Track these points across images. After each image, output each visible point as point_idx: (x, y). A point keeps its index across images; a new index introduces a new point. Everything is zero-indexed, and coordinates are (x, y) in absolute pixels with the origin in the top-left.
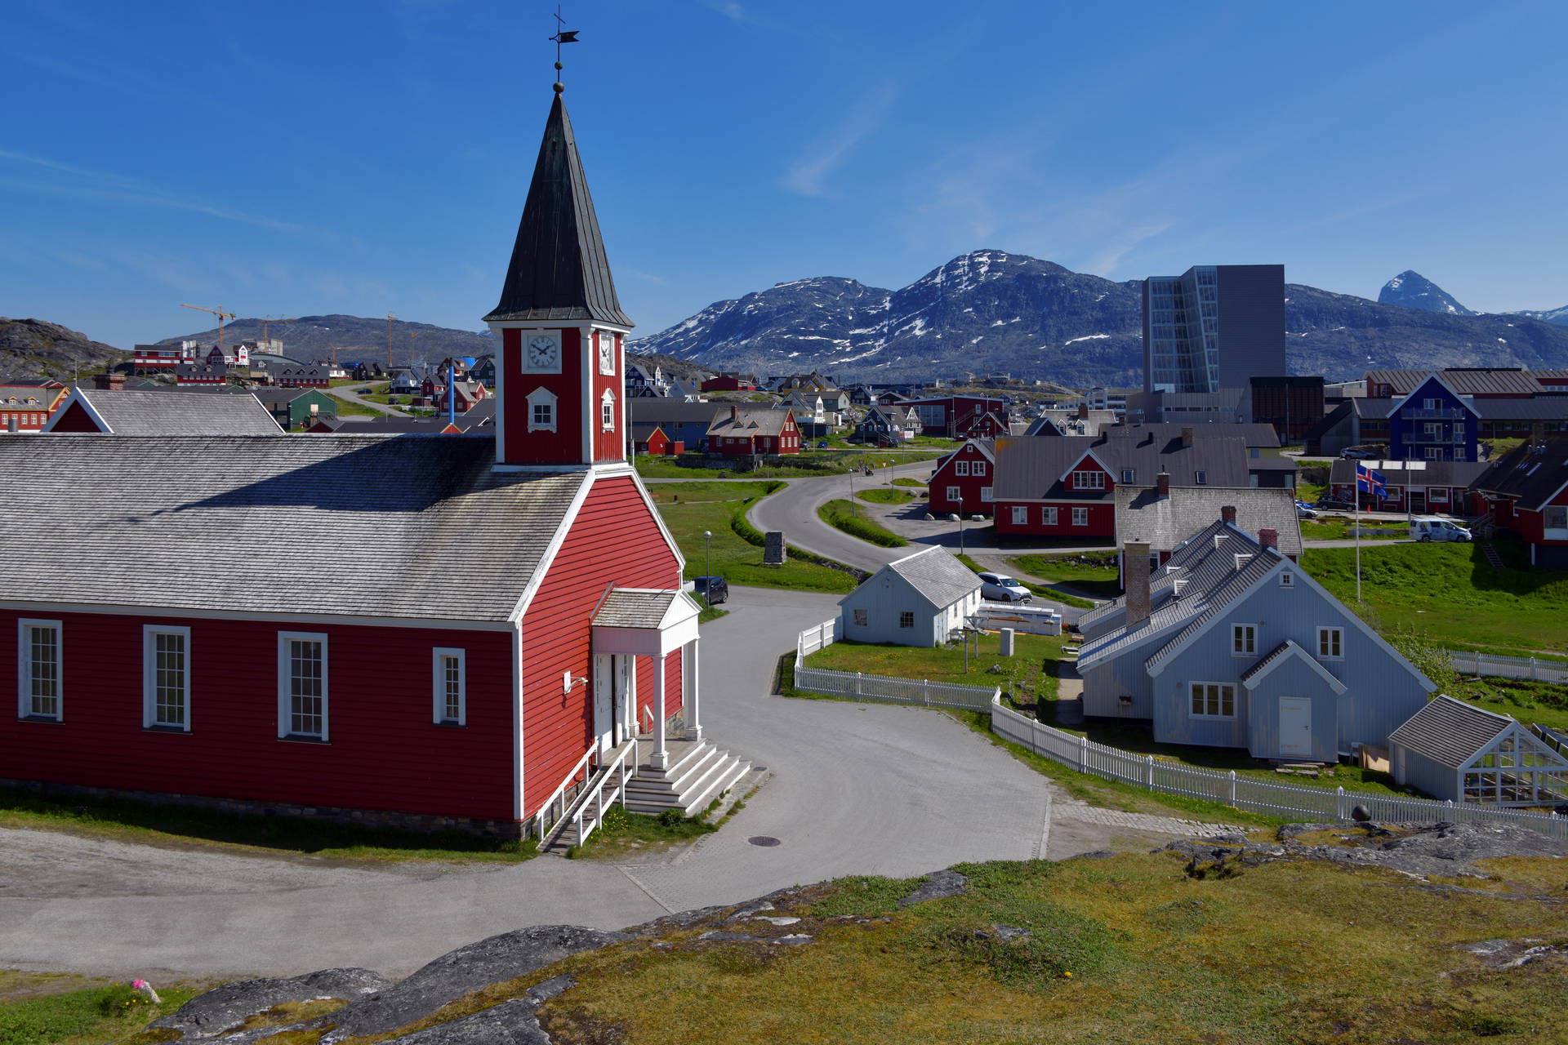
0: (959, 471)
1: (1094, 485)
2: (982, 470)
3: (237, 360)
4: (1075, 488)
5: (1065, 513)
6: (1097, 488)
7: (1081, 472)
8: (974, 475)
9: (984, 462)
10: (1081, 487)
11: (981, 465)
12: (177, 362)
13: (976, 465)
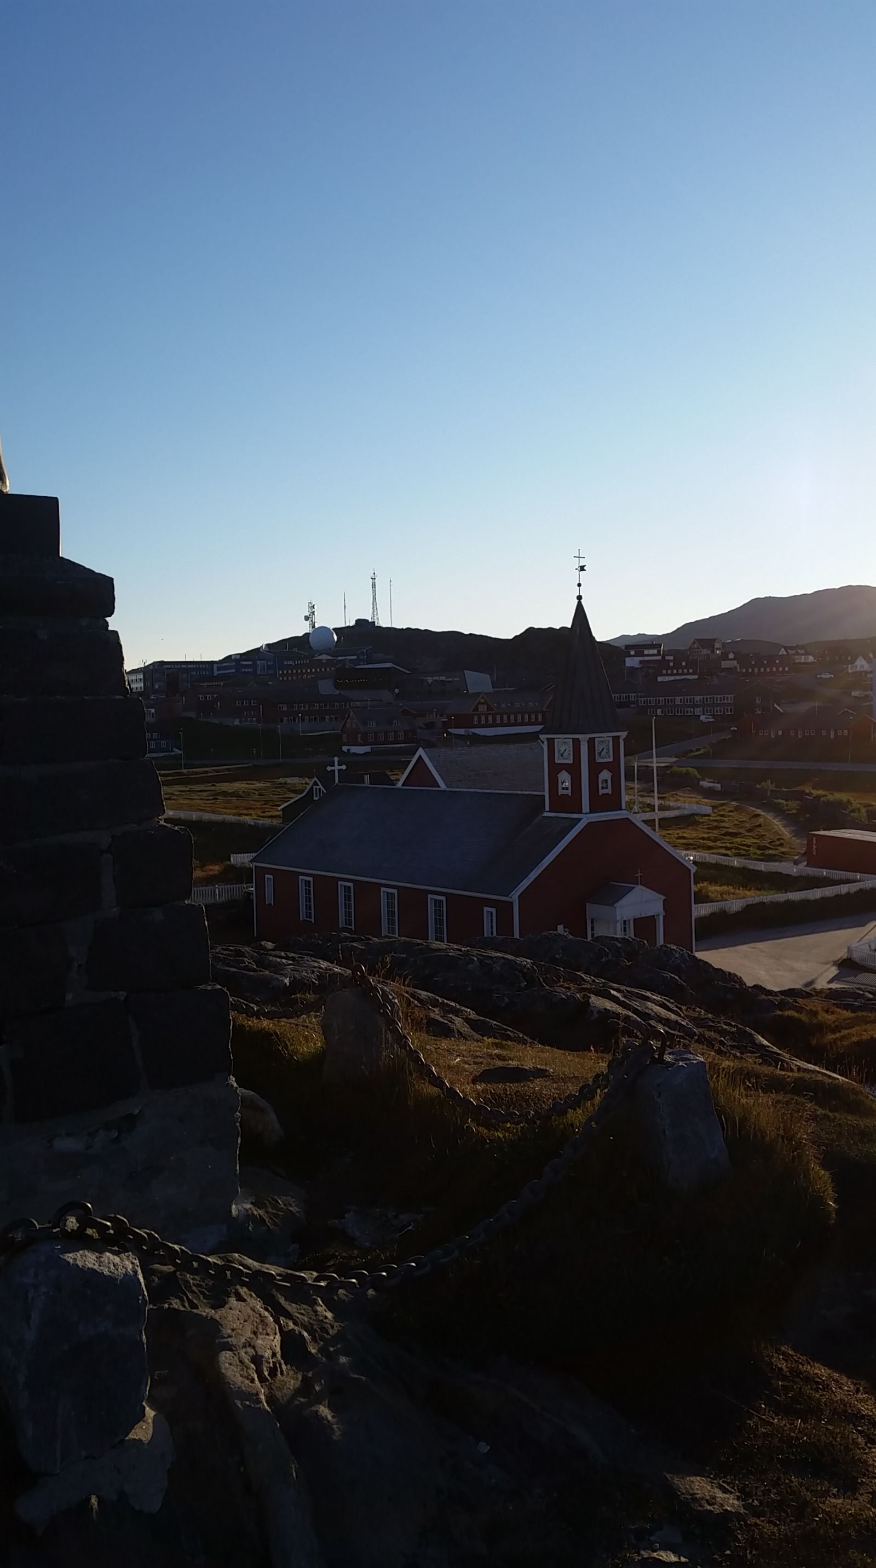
12: (659, 658)
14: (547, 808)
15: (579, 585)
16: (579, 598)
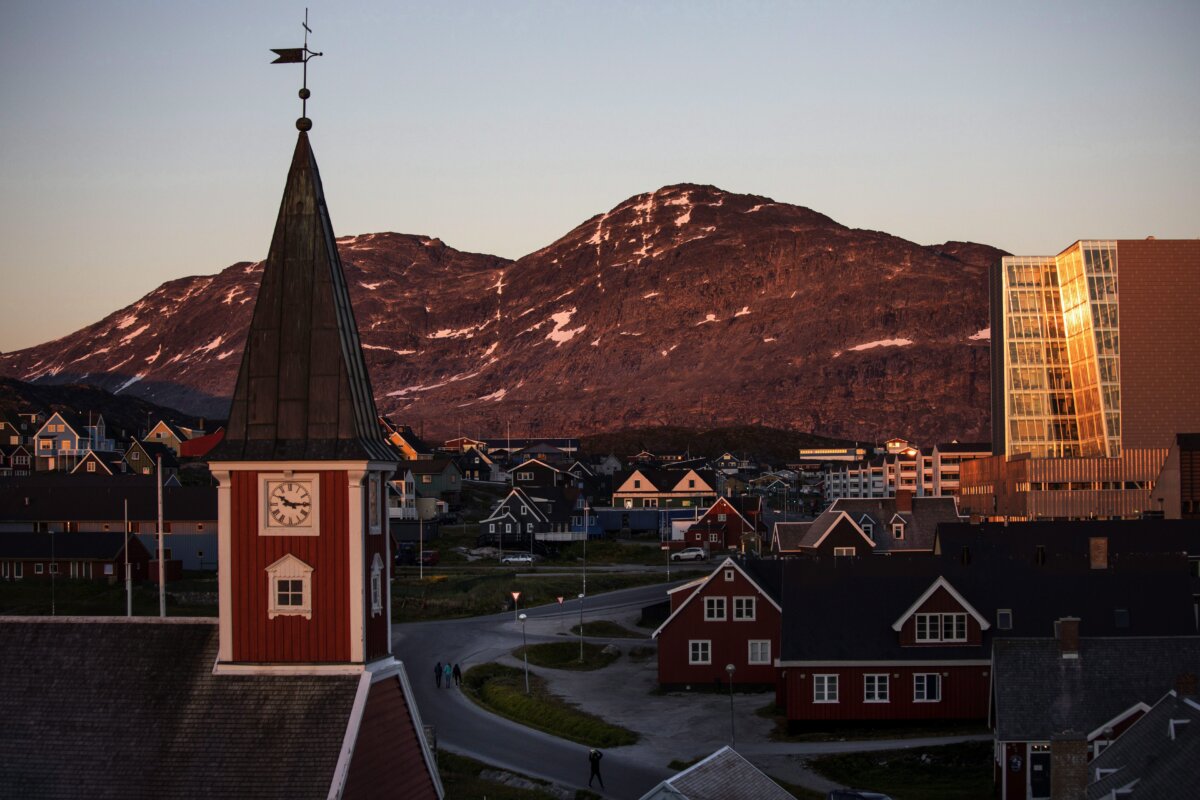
0: (711, 614)
1: (948, 635)
2: (749, 613)
4: (918, 641)
5: (901, 685)
6: (955, 639)
7: (928, 615)
8: (735, 619)
9: (754, 599)
10: (928, 640)
11: (749, 603)
13: (739, 603)
14: (226, 650)
15: (305, 94)
16: (304, 125)
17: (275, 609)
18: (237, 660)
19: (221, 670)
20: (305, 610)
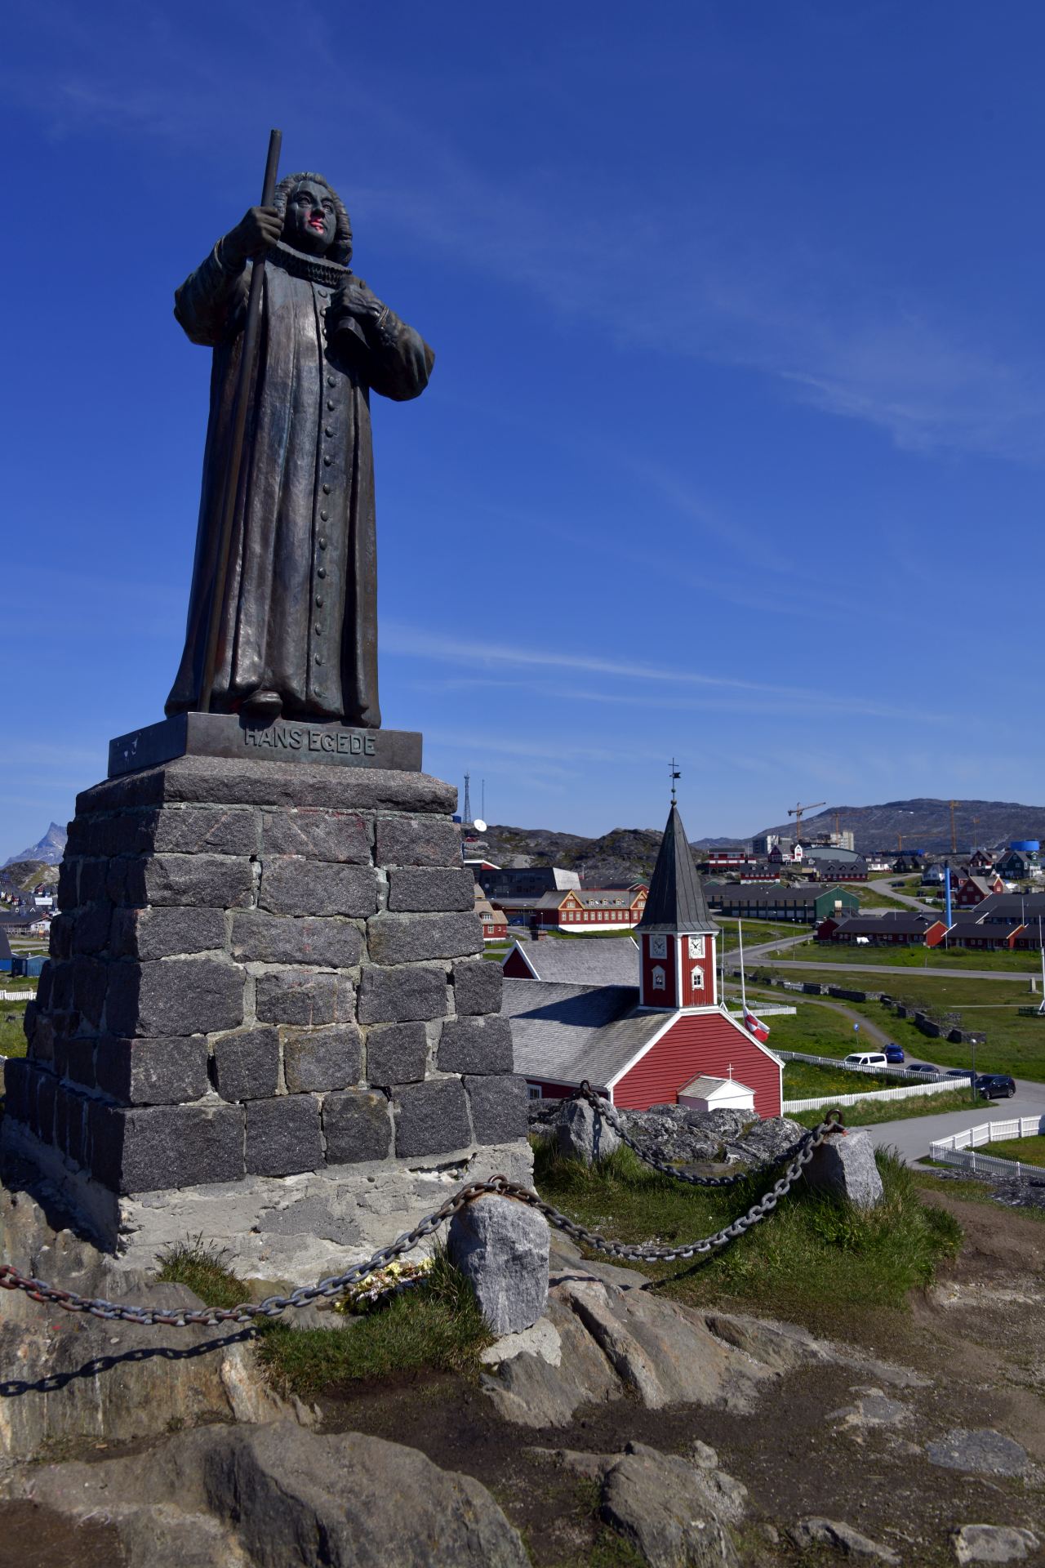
3: (794, 857)
12: (742, 862)
14: (641, 1002)
15: (674, 791)
16: (673, 803)
17: (655, 986)
18: (645, 1005)
19: (640, 1008)
20: (663, 987)
